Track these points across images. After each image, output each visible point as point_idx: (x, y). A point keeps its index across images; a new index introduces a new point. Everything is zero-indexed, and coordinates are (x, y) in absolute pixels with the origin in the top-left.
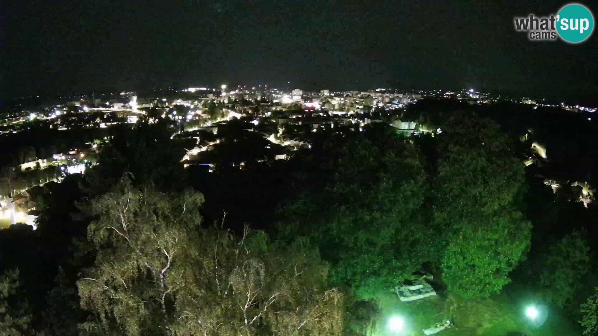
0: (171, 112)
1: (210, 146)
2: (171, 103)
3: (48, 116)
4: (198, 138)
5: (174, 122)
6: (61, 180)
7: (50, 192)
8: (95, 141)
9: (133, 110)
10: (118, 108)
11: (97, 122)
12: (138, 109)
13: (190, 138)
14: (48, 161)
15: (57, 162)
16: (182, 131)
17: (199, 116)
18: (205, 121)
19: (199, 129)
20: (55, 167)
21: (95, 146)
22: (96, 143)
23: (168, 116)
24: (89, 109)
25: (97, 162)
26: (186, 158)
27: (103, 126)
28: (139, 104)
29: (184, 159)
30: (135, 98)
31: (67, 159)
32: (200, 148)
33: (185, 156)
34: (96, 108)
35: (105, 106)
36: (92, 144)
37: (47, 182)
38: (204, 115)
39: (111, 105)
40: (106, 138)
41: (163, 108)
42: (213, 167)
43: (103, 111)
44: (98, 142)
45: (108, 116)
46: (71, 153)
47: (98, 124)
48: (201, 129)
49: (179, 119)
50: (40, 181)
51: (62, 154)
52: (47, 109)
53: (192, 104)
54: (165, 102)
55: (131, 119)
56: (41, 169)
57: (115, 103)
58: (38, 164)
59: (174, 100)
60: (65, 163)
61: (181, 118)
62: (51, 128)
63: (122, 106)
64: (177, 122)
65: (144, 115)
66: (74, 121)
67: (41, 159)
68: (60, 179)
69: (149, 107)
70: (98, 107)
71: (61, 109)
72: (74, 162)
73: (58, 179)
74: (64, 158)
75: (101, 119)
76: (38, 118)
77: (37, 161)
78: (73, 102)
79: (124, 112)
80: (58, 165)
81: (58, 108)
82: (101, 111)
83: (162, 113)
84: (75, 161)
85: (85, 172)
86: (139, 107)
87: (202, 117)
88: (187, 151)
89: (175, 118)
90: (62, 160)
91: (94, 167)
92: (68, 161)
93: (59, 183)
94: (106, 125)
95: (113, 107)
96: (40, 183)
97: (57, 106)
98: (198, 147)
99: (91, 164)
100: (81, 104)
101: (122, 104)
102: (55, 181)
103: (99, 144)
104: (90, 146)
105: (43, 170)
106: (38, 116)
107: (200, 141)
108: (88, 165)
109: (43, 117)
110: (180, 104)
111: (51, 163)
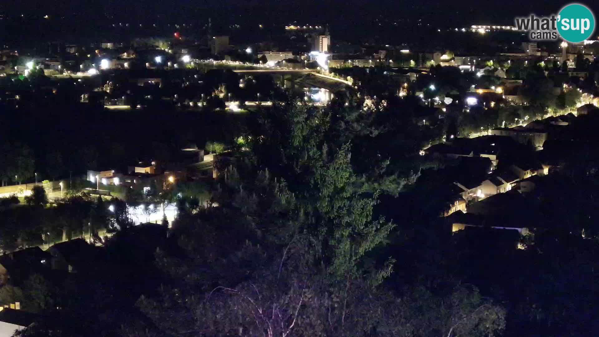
0: (422, 83)
1: (524, 180)
2: (425, 60)
3: (76, 69)
4: (493, 157)
5: (432, 111)
6: (106, 238)
7: (70, 268)
8: (210, 147)
9: (319, 72)
10: (279, 63)
11: (217, 97)
12: (332, 70)
13: (471, 155)
14: (68, 187)
15: (95, 192)
16: (452, 137)
17: (498, 98)
18: (514, 113)
19: (497, 133)
20: (90, 203)
21: (208, 159)
22: (214, 152)
23: (414, 93)
24: (197, 61)
25: (212, 201)
26: (460, 207)
27: (233, 106)
28: (334, 58)
29: (453, 210)
30: (325, 42)
31: (124, 186)
32: (498, 184)
33: (457, 203)
34: (216, 59)
35: (244, 58)
36: (202, 152)
37: (64, 239)
38: (510, 98)
39: (260, 56)
40: (241, 140)
41: (402, 72)
42: (530, 237)
43: (235, 68)
44: (218, 148)
45: (248, 83)
46: (139, 170)
47: (221, 103)
48: (504, 134)
49: (443, 104)
50: (43, 237)
51: (113, 171)
52: (72, 51)
53: (479, 66)
54: (407, 58)
55: (315, 97)
56: (48, 205)
57: (269, 50)
58: (39, 193)
59: (432, 53)
60: (119, 196)
61: (448, 101)
62: (82, 101)
63: (289, 61)
64: (438, 110)
65: (347, 86)
66: (149, 89)
67: (50, 180)
68: (103, 234)
69: (364, 69)
70: (222, 59)
71: (112, 55)
72: (148, 195)
73: (96, 236)
74: (116, 181)
75: (228, 90)
76: (47, 72)
77: (37, 184)
78: (151, 41)
79: (295, 75)
80: (100, 199)
81: (106, 50)
82: (229, 69)
83: (398, 86)
84: (149, 191)
85: (174, 223)
86: (337, 65)
87: (505, 102)
88: (462, 191)
89: (433, 102)
90: (111, 188)
91: (205, 215)
92: (129, 191)
93: (98, 244)
94: (241, 106)
95: (265, 60)
96: (42, 242)
97: (104, 45)
98: (491, 180)
99: (195, 203)
100: (171, 47)
101: (290, 56)
102: (89, 239)
103: (221, 154)
104: (196, 157)
105: (52, 209)
106: (47, 67)
107: (498, 166)
108: (188, 205)
109: (61, 72)
110: (447, 64)
111: (78, 192)
